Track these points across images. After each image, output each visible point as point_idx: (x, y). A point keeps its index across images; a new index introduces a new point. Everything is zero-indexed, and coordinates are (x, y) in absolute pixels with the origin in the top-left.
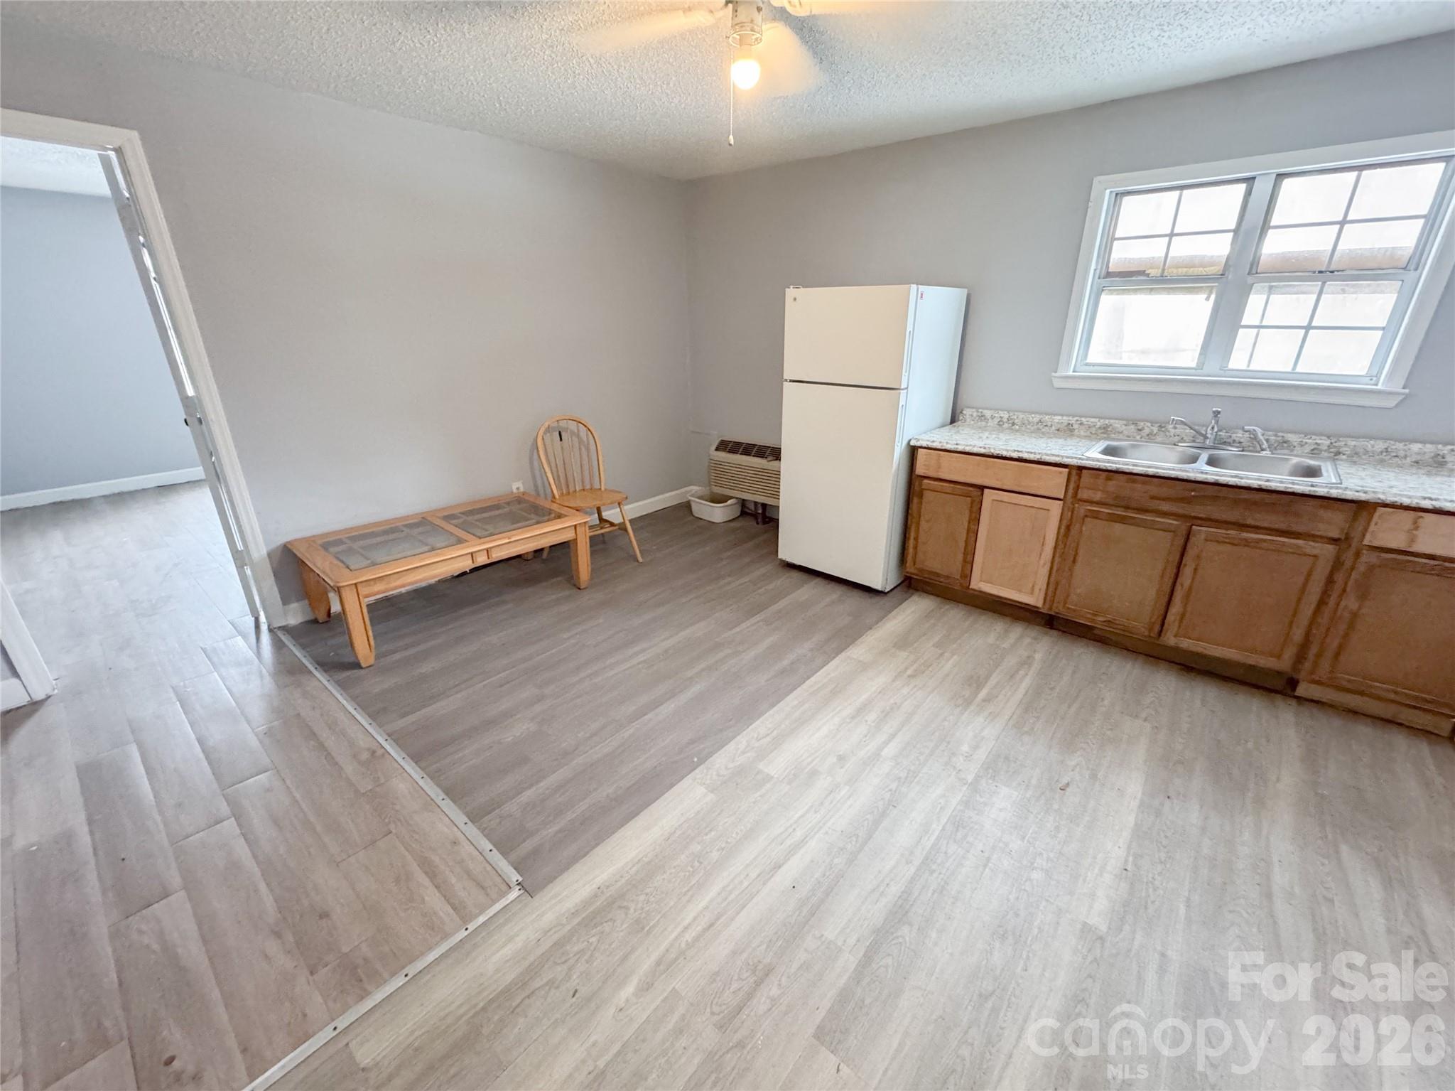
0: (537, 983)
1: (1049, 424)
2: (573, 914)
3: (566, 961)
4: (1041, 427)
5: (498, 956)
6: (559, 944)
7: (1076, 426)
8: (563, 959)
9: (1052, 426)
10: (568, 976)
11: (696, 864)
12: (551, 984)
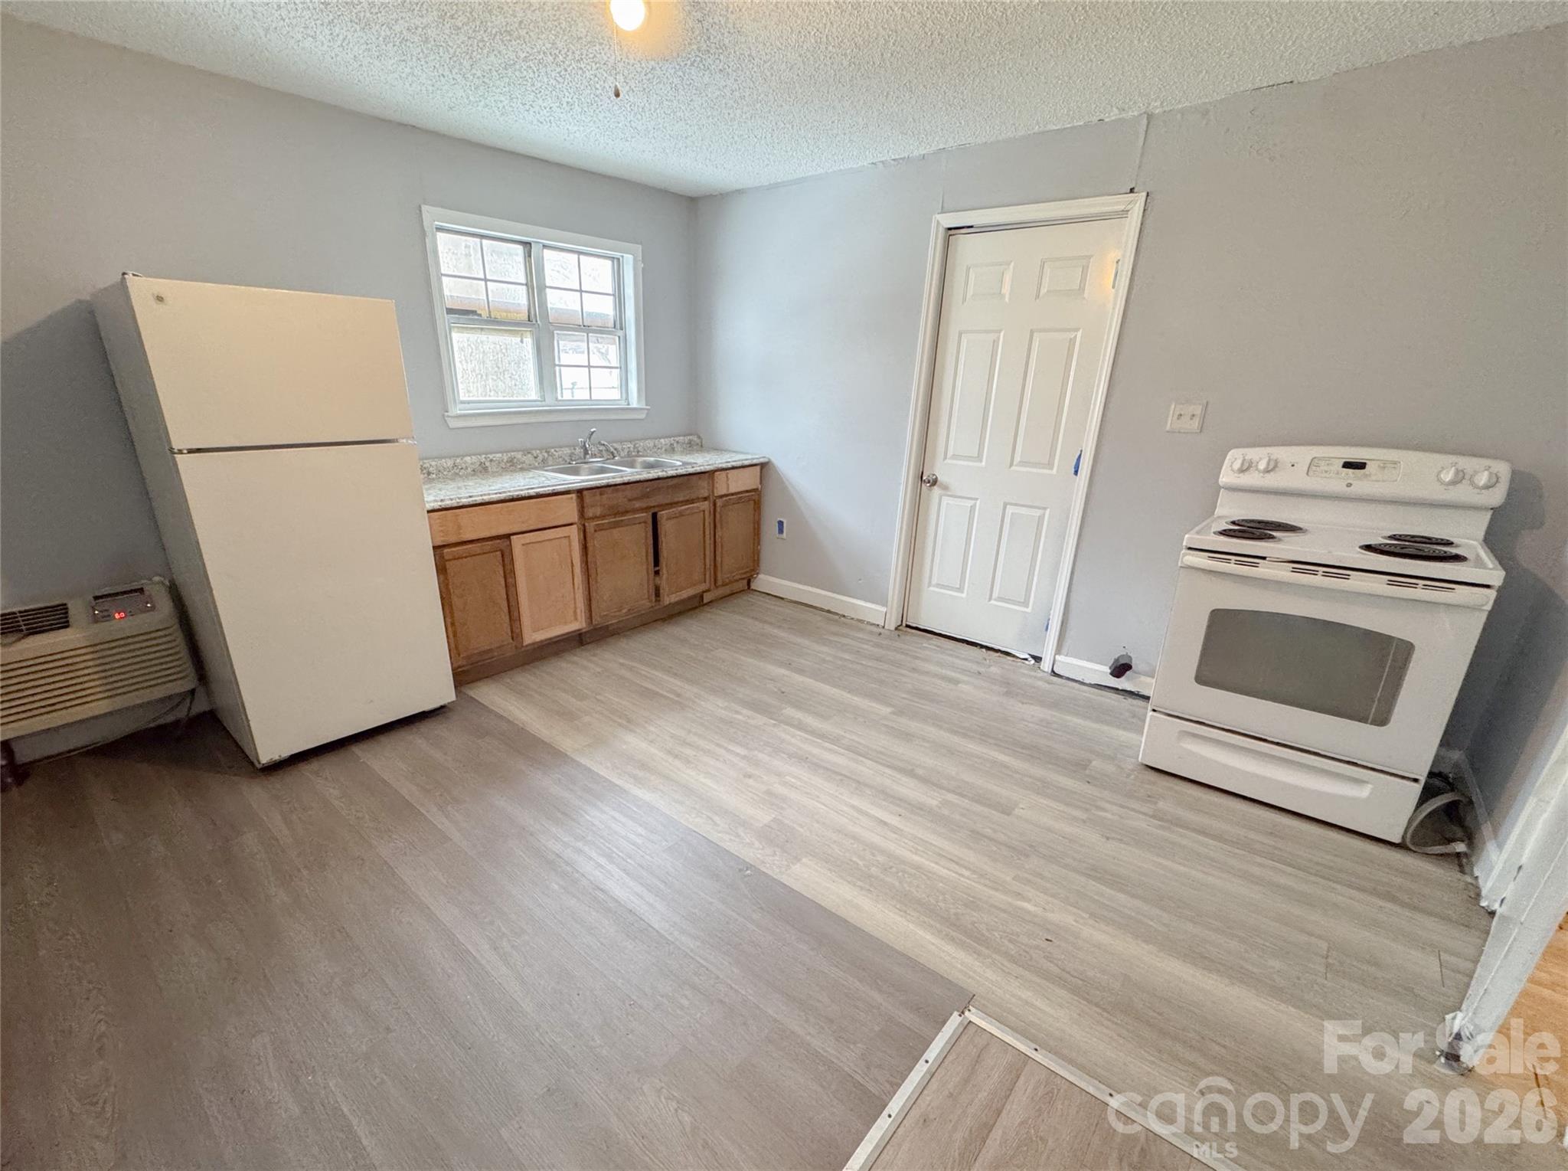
0: (1055, 970)
1: (464, 466)
2: (978, 955)
3: (1026, 952)
4: (457, 471)
5: (1048, 1009)
6: (1013, 960)
7: (488, 464)
8: (1025, 954)
9: (467, 468)
10: (1037, 947)
11: (894, 870)
12: (1049, 958)
